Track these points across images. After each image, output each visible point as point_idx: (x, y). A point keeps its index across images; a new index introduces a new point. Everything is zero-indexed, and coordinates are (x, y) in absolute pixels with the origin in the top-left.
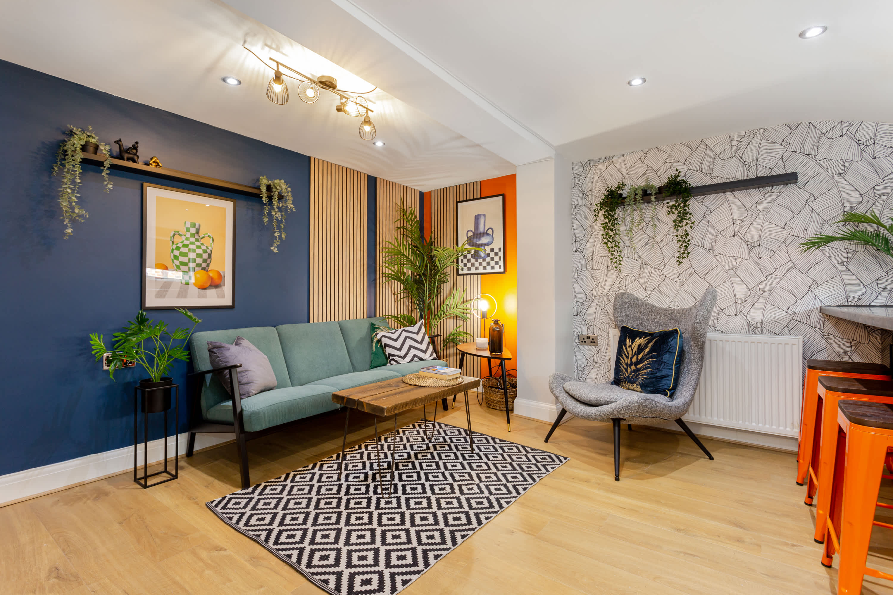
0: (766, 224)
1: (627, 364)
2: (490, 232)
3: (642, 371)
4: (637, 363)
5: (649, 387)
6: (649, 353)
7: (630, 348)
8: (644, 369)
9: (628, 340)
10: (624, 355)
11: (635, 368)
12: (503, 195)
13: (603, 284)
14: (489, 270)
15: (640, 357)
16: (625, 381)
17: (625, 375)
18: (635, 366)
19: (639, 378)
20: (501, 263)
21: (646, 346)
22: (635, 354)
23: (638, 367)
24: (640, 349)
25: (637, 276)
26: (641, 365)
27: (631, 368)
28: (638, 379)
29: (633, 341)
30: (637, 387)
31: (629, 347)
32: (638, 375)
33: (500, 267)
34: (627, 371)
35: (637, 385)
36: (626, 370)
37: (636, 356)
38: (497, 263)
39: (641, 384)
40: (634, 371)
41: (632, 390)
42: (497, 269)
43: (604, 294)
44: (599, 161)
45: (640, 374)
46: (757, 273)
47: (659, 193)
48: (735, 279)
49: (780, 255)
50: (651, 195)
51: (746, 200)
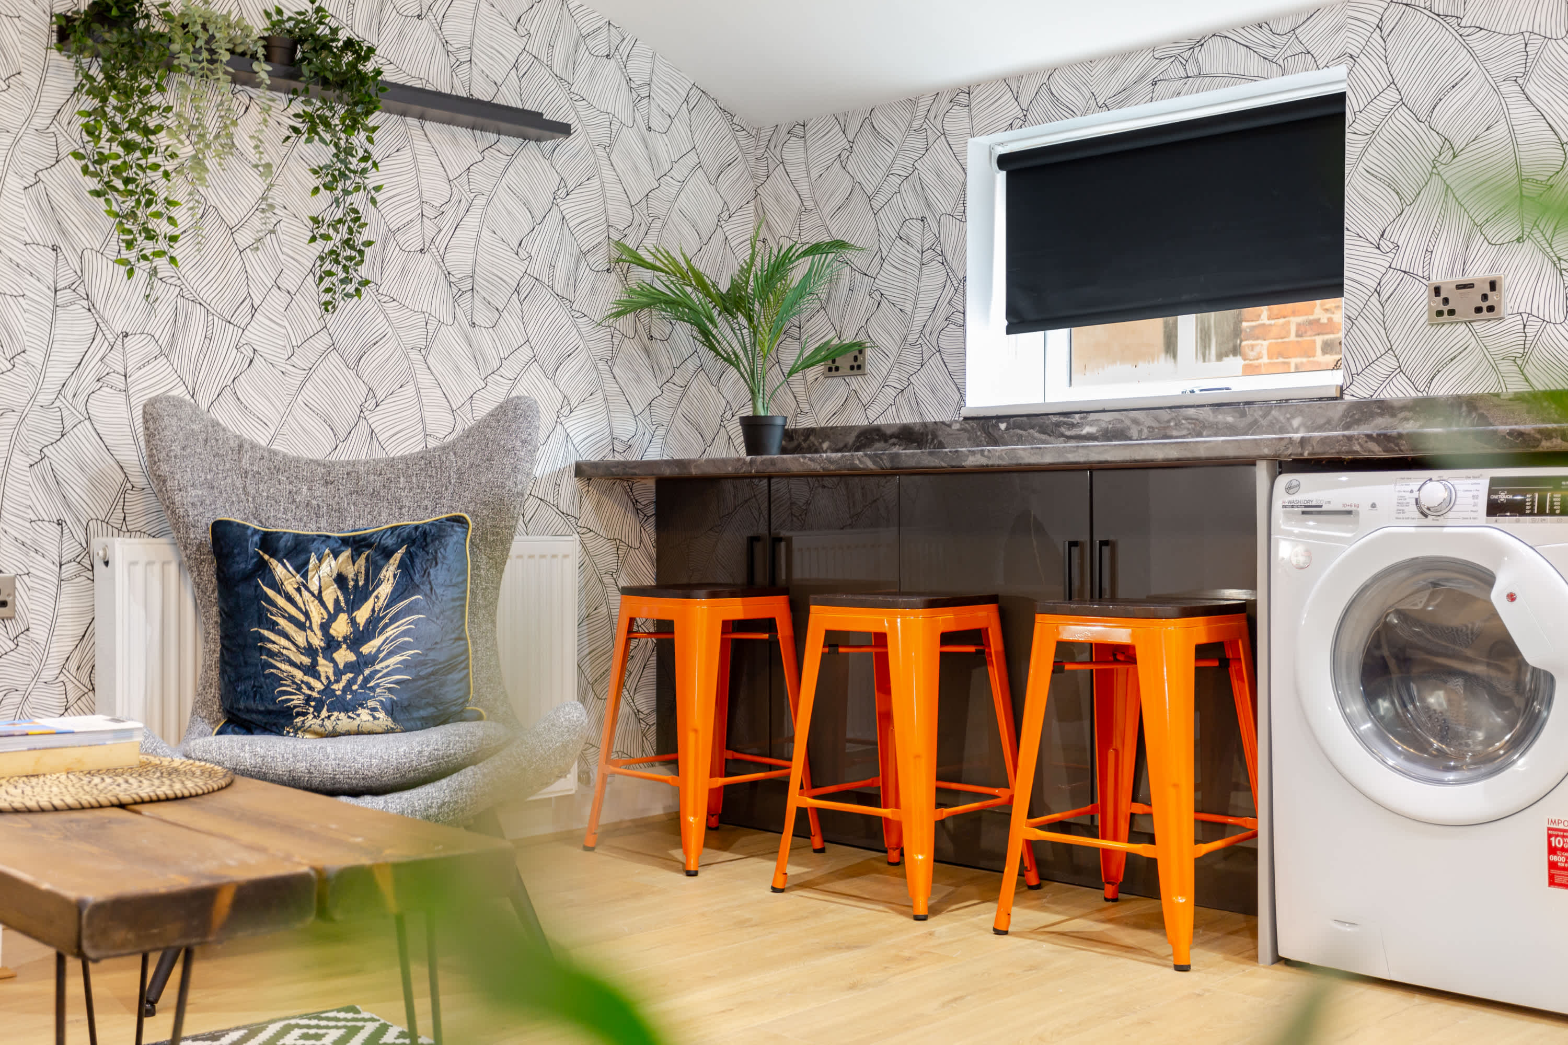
0: (486, 234)
1: (308, 651)
3: (381, 661)
4: (357, 640)
5: (419, 708)
6: (394, 599)
7: (306, 594)
8: (390, 654)
9: (281, 569)
10: (282, 622)
11: (352, 657)
13: (35, 356)
15: (362, 615)
16: (317, 710)
17: (311, 688)
18: (349, 647)
19: (378, 685)
21: (370, 577)
22: (338, 609)
23: (366, 649)
24: (353, 589)
25: (164, 340)
26: (375, 642)
27: (333, 661)
28: (373, 689)
29: (304, 568)
30: (375, 718)
31: (298, 590)
32: (367, 680)
34: (317, 676)
35: (372, 710)
36: (312, 671)
37: (342, 616)
39: (388, 704)
40: (349, 667)
41: (348, 732)
43: (43, 399)
45: (377, 672)
46: (468, 367)
47: (268, 59)
48: (424, 379)
49: (510, 322)
50: (254, 57)
51: (448, 152)
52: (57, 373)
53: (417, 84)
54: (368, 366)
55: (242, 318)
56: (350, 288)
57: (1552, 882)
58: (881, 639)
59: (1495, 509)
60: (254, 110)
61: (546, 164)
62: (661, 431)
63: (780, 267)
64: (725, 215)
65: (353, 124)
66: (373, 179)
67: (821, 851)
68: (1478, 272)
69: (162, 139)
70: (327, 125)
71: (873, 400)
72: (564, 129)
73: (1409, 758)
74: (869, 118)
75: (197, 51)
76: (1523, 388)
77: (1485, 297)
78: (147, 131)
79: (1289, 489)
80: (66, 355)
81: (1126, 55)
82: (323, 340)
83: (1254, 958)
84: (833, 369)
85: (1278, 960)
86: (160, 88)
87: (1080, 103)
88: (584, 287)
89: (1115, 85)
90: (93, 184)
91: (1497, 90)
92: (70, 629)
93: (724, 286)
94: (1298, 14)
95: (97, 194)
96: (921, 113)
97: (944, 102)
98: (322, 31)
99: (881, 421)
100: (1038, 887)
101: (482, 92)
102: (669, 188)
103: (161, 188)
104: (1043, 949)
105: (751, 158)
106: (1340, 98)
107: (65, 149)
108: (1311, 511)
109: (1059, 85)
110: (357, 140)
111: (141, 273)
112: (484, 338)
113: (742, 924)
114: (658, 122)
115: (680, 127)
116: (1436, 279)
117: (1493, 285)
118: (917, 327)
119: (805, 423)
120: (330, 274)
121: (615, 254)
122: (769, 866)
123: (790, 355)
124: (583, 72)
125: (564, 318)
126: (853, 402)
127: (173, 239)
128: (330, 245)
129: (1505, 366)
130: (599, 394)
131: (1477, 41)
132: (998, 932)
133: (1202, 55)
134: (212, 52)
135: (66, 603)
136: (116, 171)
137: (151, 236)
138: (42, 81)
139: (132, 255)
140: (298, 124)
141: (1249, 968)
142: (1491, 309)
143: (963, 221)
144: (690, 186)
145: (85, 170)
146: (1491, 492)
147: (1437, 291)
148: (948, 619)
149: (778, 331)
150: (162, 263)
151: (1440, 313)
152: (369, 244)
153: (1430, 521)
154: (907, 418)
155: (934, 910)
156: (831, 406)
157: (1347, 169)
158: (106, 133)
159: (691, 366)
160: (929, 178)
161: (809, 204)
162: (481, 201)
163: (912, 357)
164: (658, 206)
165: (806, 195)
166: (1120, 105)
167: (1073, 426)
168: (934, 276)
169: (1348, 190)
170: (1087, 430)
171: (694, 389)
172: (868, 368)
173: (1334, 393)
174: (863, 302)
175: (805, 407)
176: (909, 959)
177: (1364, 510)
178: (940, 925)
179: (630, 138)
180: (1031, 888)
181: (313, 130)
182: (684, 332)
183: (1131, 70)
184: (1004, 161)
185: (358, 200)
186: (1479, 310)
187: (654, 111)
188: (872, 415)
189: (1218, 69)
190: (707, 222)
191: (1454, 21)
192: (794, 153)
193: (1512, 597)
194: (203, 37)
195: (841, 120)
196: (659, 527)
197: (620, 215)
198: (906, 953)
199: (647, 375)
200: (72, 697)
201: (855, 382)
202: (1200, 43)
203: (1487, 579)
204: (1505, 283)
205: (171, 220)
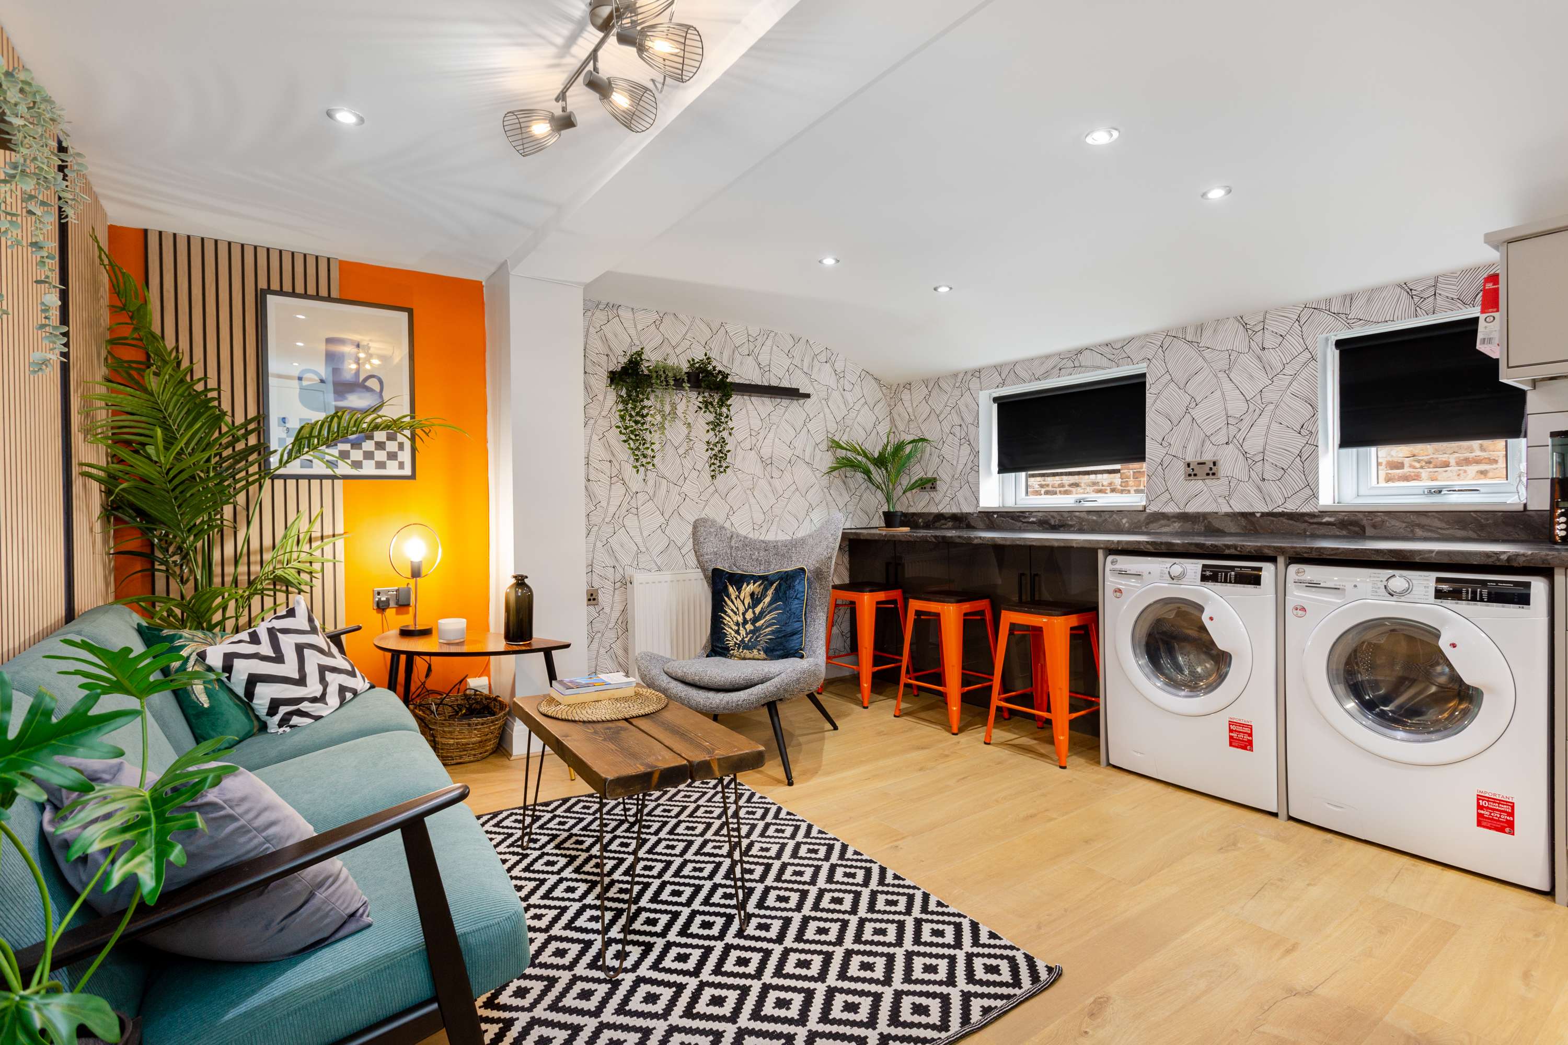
0: (777, 440)
1: (737, 624)
2: (373, 384)
3: (763, 629)
4: (754, 620)
5: (777, 651)
6: (770, 604)
7: (737, 599)
8: (767, 627)
9: (731, 589)
10: (729, 612)
11: (752, 628)
12: (410, 312)
13: (604, 504)
14: (369, 468)
15: (758, 610)
16: (739, 648)
17: (737, 640)
18: (751, 623)
19: (761, 640)
20: (405, 456)
21: (764, 595)
22: (749, 607)
23: (757, 625)
24: (756, 599)
25: (651, 494)
26: (762, 622)
27: (745, 629)
28: (758, 642)
29: (739, 589)
30: (759, 654)
32: (757, 637)
33: (401, 466)
34: (739, 634)
35: (759, 650)
36: (737, 632)
37: (750, 610)
38: (392, 456)
39: (765, 649)
40: (751, 632)
41: (750, 659)
42: (392, 469)
43: (607, 520)
44: (597, 306)
45: (761, 634)
46: (770, 495)
47: (689, 381)
48: (752, 501)
49: (787, 475)
50: (683, 381)
51: (761, 408)
52: (612, 510)
53: (747, 382)
54: (730, 498)
55: (681, 482)
56: (722, 469)
57: (1231, 745)
58: (938, 615)
59: (1204, 578)
60: (684, 400)
61: (801, 409)
62: (851, 515)
63: (900, 447)
64: (878, 421)
65: (722, 403)
66: (731, 424)
67: (917, 696)
68: (1207, 457)
69: (649, 418)
70: (711, 403)
71: (940, 502)
72: (807, 396)
73: (1166, 684)
74: (937, 382)
75: (662, 382)
76: (1229, 510)
77: (1211, 469)
78: (643, 416)
79: (1112, 562)
80: (615, 502)
81: (1048, 357)
82: (713, 487)
83: (1098, 763)
84: (923, 489)
85: (1109, 764)
86: (648, 399)
87: (1027, 377)
88: (817, 458)
89: (1043, 370)
90: (624, 438)
91: (1216, 376)
92: (618, 608)
93: (876, 455)
94: (1124, 340)
95: (625, 441)
96: (959, 380)
97: (969, 376)
98: (710, 368)
99: (944, 511)
100: (1009, 719)
101: (774, 383)
102: (853, 414)
103: (648, 436)
104: (1004, 753)
105: (888, 398)
106: (1144, 375)
107: (613, 423)
108: (1122, 573)
109: (1018, 369)
110: (724, 410)
111: (642, 469)
112: (776, 482)
113: (880, 733)
114: (848, 387)
115: (857, 388)
116: (1188, 459)
117: (1214, 464)
118: (958, 472)
119: (912, 510)
120: (714, 464)
121: (830, 444)
122: (893, 702)
123: (905, 482)
124: (816, 369)
125: (809, 472)
126: (932, 503)
127: (654, 457)
128: (714, 452)
129: (1221, 500)
130: (824, 502)
131: (1207, 353)
132: (985, 743)
133: (1081, 357)
134: (667, 381)
135: (617, 598)
136: (632, 432)
137: (645, 456)
138: (605, 398)
139: (638, 464)
140: (701, 405)
141: (1096, 768)
142: (1214, 474)
143: (978, 427)
144: (862, 412)
145: (620, 432)
146: (1203, 571)
147: (1189, 465)
148: (966, 607)
149: (898, 473)
150: (650, 467)
151: (1190, 475)
152: (729, 451)
153: (1175, 581)
154: (955, 510)
155: (961, 730)
156: (922, 504)
157: (1147, 409)
158: (628, 418)
159: (863, 487)
160: (963, 408)
161: (913, 418)
162: (775, 427)
163: (956, 484)
164: (848, 422)
165: (911, 414)
166: (1046, 378)
167: (1025, 517)
168: (966, 449)
169: (1147, 419)
170: (1032, 519)
171: (865, 496)
172: (938, 488)
173: (1141, 509)
174: (935, 460)
175: (912, 504)
176: (947, 756)
177: (1145, 575)
178: (963, 738)
179: (836, 395)
180: (1006, 719)
181: (706, 407)
182: (860, 476)
183: (1050, 364)
184: (995, 400)
185: (725, 434)
186: (1208, 474)
187: (846, 382)
188: (940, 508)
189: (1089, 363)
190: (869, 427)
191: (1196, 344)
192: (906, 396)
193: (1211, 619)
194: (663, 376)
195: (926, 382)
196: (850, 556)
197: (832, 427)
198: (946, 753)
199: (844, 492)
200: (620, 634)
201: (933, 494)
202: (1080, 352)
203: (1201, 609)
204: (1220, 463)
205: (652, 450)
